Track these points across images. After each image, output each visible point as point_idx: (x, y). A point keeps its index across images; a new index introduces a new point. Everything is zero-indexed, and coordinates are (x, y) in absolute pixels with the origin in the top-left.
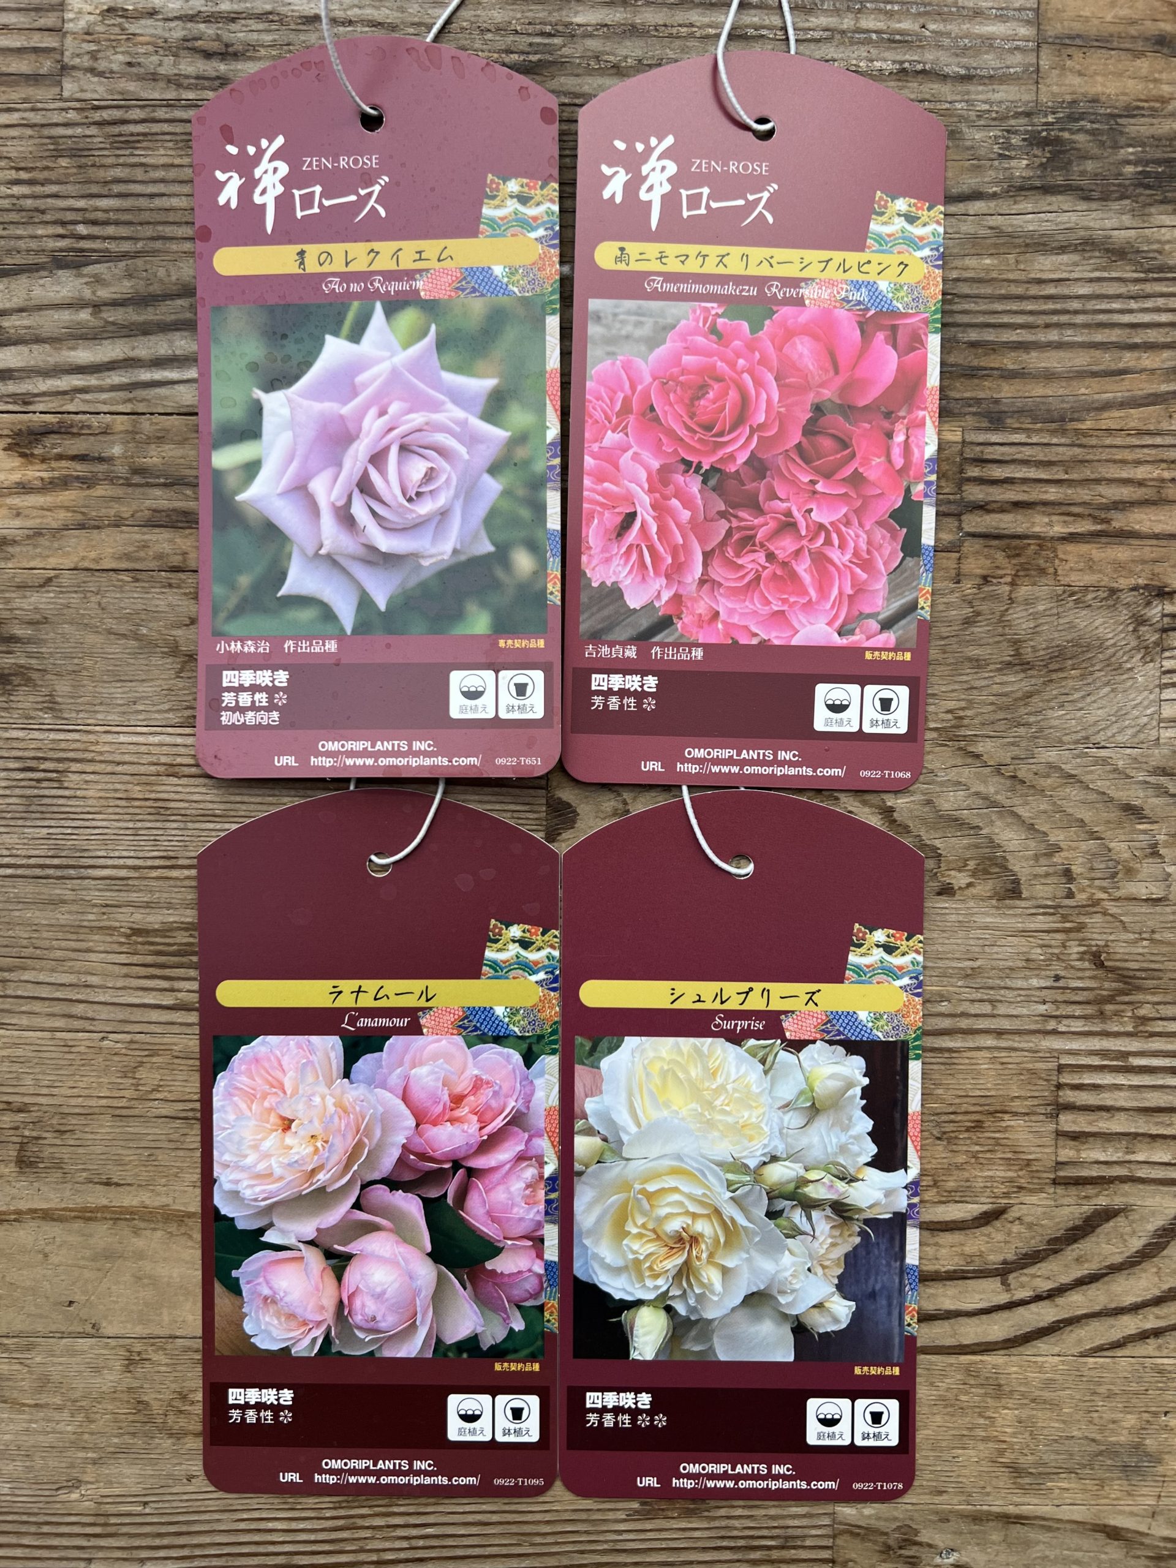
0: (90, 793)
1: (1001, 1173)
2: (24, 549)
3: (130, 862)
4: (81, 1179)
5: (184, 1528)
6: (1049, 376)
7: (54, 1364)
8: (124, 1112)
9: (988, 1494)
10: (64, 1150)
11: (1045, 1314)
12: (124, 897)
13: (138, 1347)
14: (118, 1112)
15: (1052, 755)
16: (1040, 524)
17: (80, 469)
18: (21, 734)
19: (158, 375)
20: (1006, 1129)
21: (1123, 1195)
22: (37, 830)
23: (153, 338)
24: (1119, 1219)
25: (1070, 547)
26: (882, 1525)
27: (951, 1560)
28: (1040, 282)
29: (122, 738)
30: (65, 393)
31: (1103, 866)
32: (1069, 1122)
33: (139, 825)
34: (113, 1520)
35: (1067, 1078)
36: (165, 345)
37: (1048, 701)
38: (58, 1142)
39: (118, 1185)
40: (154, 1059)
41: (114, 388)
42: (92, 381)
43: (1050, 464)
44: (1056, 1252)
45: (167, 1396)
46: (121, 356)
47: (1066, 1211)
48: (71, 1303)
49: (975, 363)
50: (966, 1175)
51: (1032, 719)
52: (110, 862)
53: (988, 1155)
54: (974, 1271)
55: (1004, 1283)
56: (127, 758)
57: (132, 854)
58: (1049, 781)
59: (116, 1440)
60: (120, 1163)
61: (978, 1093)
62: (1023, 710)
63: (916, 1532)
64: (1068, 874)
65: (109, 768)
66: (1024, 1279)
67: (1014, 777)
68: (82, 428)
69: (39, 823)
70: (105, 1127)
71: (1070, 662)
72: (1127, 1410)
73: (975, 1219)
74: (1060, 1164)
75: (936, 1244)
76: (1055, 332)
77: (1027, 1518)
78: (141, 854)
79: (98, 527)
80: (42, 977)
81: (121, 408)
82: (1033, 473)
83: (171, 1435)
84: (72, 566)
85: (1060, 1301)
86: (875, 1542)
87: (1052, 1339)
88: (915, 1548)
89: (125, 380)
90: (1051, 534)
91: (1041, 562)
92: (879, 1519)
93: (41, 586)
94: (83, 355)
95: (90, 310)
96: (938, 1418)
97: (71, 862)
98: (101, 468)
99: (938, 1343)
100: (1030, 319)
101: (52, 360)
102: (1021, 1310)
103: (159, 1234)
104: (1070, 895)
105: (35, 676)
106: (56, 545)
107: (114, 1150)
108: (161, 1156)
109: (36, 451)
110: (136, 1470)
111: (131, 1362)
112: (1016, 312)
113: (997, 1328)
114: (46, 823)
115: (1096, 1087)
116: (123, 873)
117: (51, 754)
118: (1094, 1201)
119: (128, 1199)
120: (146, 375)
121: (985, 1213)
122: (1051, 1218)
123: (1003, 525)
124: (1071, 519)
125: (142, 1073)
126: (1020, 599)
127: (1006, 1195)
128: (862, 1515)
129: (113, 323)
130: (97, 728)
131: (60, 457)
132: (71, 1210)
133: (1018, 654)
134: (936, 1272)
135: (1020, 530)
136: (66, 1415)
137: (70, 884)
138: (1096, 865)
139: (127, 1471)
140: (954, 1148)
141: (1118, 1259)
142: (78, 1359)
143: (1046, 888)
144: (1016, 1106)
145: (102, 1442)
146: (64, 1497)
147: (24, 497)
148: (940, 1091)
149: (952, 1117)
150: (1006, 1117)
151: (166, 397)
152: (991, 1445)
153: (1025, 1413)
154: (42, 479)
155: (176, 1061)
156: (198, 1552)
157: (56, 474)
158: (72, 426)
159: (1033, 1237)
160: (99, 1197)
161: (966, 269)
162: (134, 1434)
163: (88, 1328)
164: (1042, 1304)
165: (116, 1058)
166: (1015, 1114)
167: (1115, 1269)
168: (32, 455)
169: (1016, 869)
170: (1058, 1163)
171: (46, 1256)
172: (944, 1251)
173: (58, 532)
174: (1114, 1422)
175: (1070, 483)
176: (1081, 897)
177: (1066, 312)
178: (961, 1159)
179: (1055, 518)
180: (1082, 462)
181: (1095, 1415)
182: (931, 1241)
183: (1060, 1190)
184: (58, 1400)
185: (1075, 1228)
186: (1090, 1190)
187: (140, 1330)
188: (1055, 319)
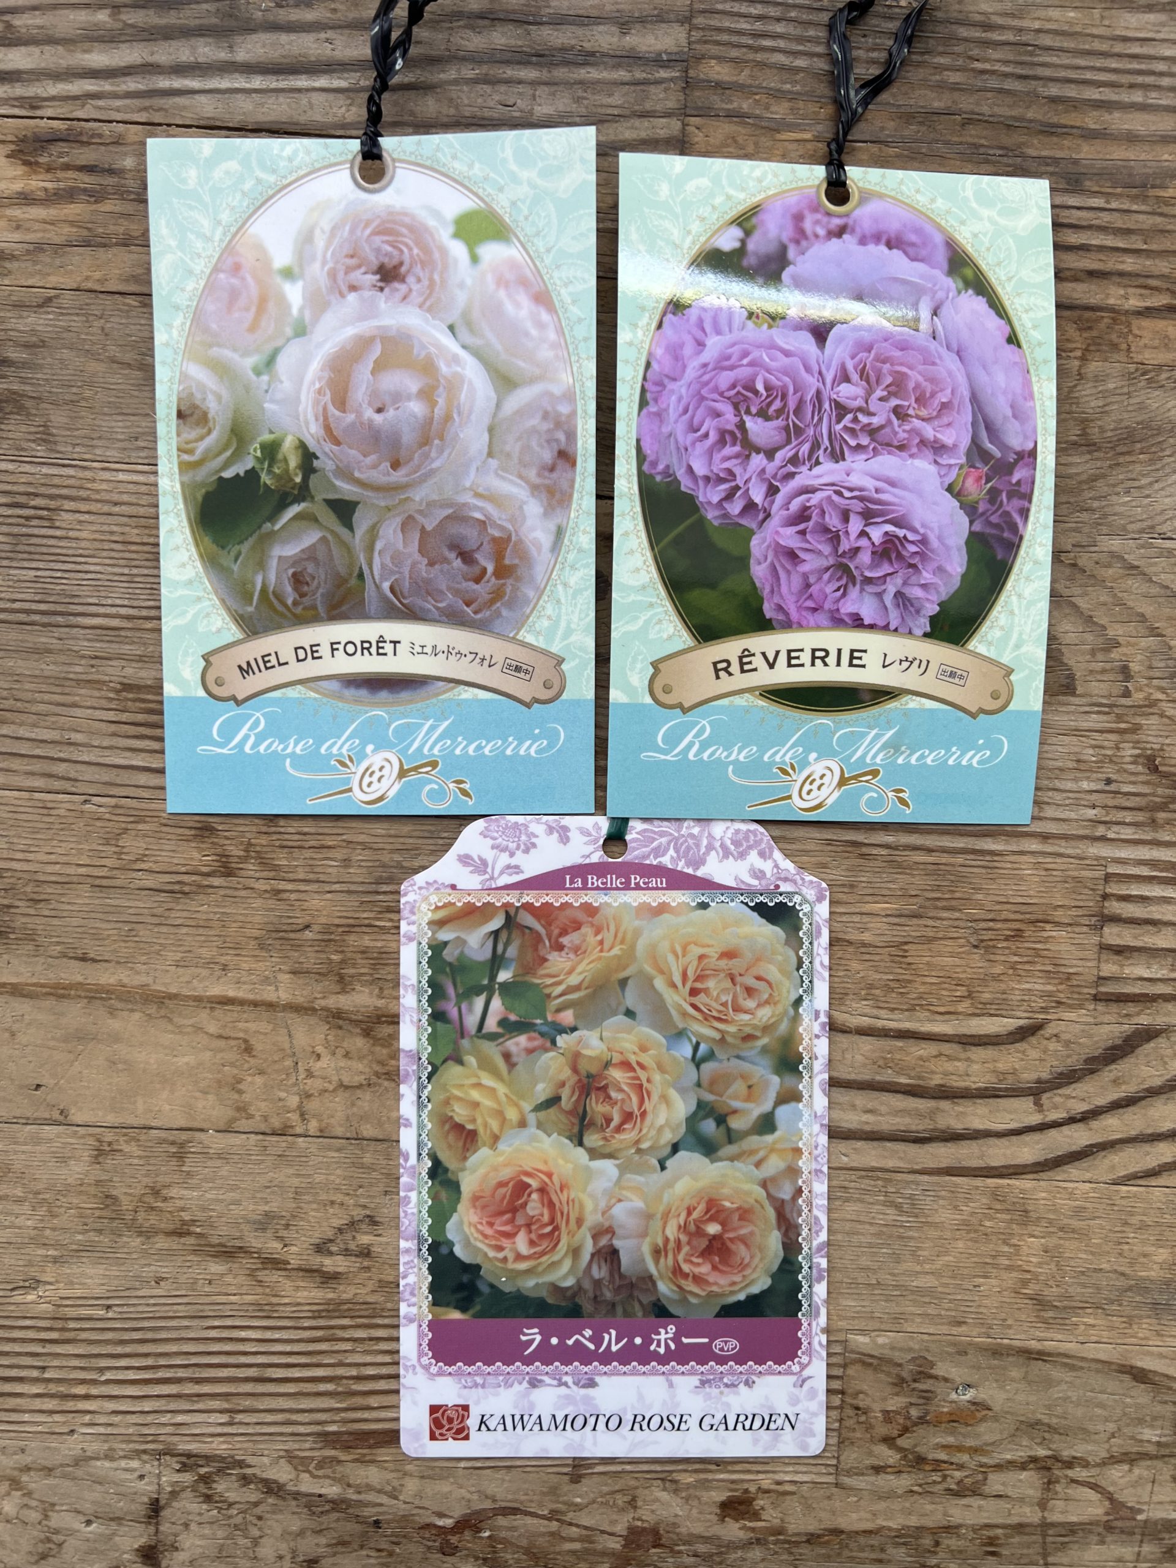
0: (84, 535)
1: (1039, 985)
2: (23, 265)
3: (123, 611)
4: (55, 953)
5: (149, 1335)
6: (1132, 138)
7: (16, 1152)
8: (104, 882)
9: (1010, 1327)
10: (38, 920)
11: (1079, 1137)
12: (114, 648)
13: (109, 1136)
14: (98, 882)
15: (1115, 544)
16: (1114, 295)
17: (86, 180)
18: (10, 467)
19: (178, 83)
20: (1046, 940)
21: (1165, 1015)
22: (24, 572)
23: (174, 43)
24: (1160, 1040)
25: (1146, 323)
26: (897, 1356)
27: (967, 1397)
28: (1125, 39)
29: (121, 476)
30: (75, 98)
31: (1162, 664)
32: (1113, 935)
33: (135, 571)
34: (72, 1325)
35: (1114, 889)
36: (187, 52)
37: (1114, 486)
38: (32, 911)
39: (94, 961)
40: (140, 827)
41: (129, 95)
42: (106, 86)
43: (1128, 232)
44: (1092, 1072)
45: (138, 1191)
46: (139, 61)
47: (1106, 1028)
48: (38, 1086)
49: (1055, 120)
50: (1003, 986)
51: (1096, 504)
52: (102, 610)
53: (1027, 967)
54: (1007, 1089)
55: (1038, 1104)
56: (125, 498)
57: (126, 602)
58: (1110, 571)
59: (80, 1237)
60: (96, 937)
61: (1020, 900)
62: (1088, 494)
63: (932, 1365)
64: (1125, 672)
65: (106, 508)
66: (1057, 1099)
67: (1074, 565)
68: (92, 136)
69: (26, 564)
70: (83, 898)
71: (1138, 446)
72: (1159, 1243)
73: (1011, 1033)
74: (1102, 979)
75: (968, 1059)
76: (1140, 93)
77: (1050, 1354)
78: (136, 603)
79: (105, 245)
80: (22, 732)
81: (137, 117)
82: (1110, 241)
83: (140, 1234)
84: (75, 286)
85: (1094, 1124)
86: (888, 1374)
87: (1084, 1163)
88: (931, 1381)
89: (141, 87)
90: (1126, 307)
91: (1114, 337)
92: (893, 1348)
93: (39, 306)
94: (98, 58)
95: (108, 11)
96: (960, 1244)
97: (59, 608)
98: (110, 180)
99: (965, 1164)
100: (1112, 77)
101: (64, 63)
102: (1053, 1132)
103: (137, 1016)
104: (1127, 694)
105: (29, 403)
106: (58, 262)
107: (92, 924)
108: (144, 933)
109: (41, 160)
110: (100, 1270)
111: (101, 1153)
112: (1100, 69)
113: (1027, 1151)
114: (34, 565)
115: (1144, 899)
116: (115, 623)
117: (43, 490)
118: (1135, 1020)
119: (107, 977)
120: (164, 83)
121: (1021, 1028)
122: (1090, 1036)
123: (1075, 295)
124: (1147, 292)
125: (125, 841)
126: (1090, 375)
127: (1044, 1010)
128: (876, 1344)
129: (132, 26)
130: (95, 464)
131: (67, 167)
132: (43, 986)
133: (1084, 434)
134: (967, 1089)
135: (1093, 301)
136: (26, 1208)
137: (58, 632)
138: (1155, 664)
139: (91, 1271)
140: (992, 957)
141: (1157, 1082)
142: (43, 1148)
143: (1102, 685)
144: (1059, 915)
145: (65, 1238)
146: (19, 1299)
147: (25, 209)
148: (980, 897)
149: (991, 924)
150: (1048, 927)
151: (185, 108)
152: (1014, 1274)
153: (1052, 1241)
154: (46, 190)
155: (164, 829)
156: (162, 1362)
157: (62, 185)
158: (81, 134)
159: (1069, 1056)
160: (74, 973)
161: (1049, 20)
162: (100, 1231)
163: (56, 1115)
164: (1074, 1126)
165: (99, 824)
166: (1057, 924)
167: (1153, 1093)
168: (37, 163)
169: (1071, 663)
170: (1100, 978)
171: (13, 1035)
172: (976, 1067)
173: (59, 248)
174: (1145, 1256)
175: (1148, 254)
176: (1138, 697)
177: (1152, 73)
178: (998, 969)
179: (1131, 290)
180: (1162, 231)
181: (1126, 1247)
182: (963, 1056)
183: (1101, 1007)
184: (19, 1192)
185: (1114, 1048)
186: (1131, 1008)
187: (111, 1119)
188: (1140, 79)
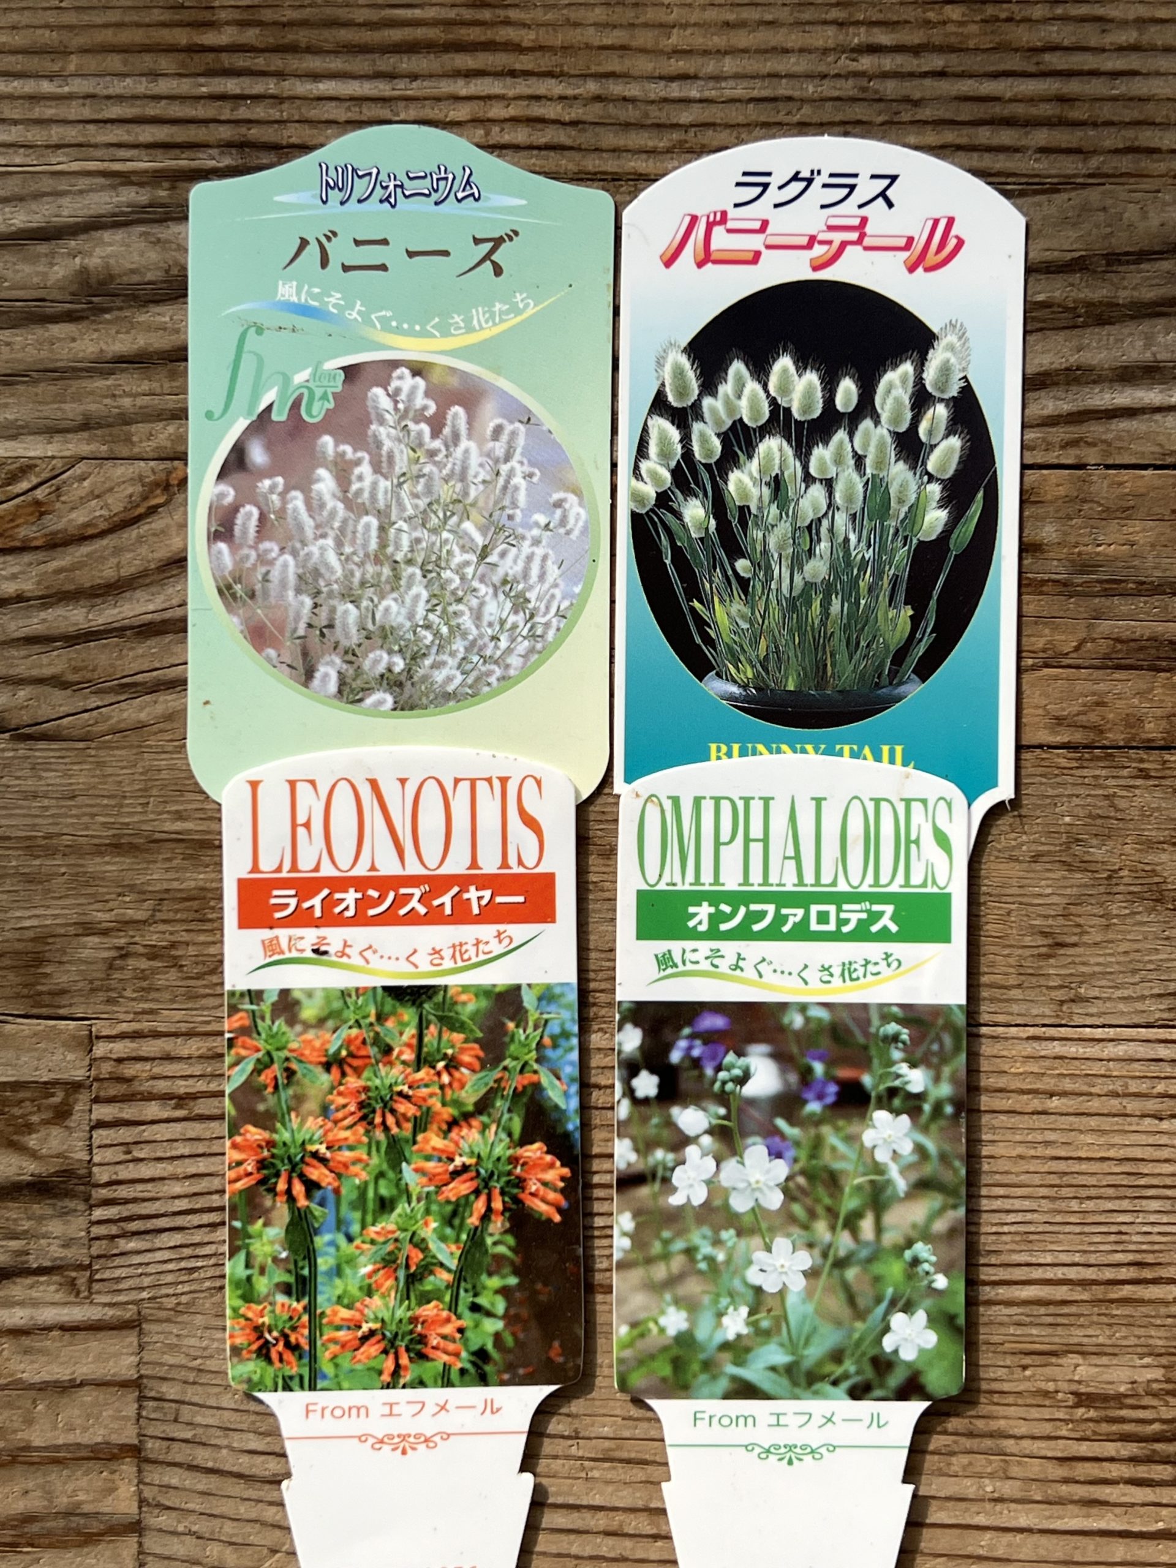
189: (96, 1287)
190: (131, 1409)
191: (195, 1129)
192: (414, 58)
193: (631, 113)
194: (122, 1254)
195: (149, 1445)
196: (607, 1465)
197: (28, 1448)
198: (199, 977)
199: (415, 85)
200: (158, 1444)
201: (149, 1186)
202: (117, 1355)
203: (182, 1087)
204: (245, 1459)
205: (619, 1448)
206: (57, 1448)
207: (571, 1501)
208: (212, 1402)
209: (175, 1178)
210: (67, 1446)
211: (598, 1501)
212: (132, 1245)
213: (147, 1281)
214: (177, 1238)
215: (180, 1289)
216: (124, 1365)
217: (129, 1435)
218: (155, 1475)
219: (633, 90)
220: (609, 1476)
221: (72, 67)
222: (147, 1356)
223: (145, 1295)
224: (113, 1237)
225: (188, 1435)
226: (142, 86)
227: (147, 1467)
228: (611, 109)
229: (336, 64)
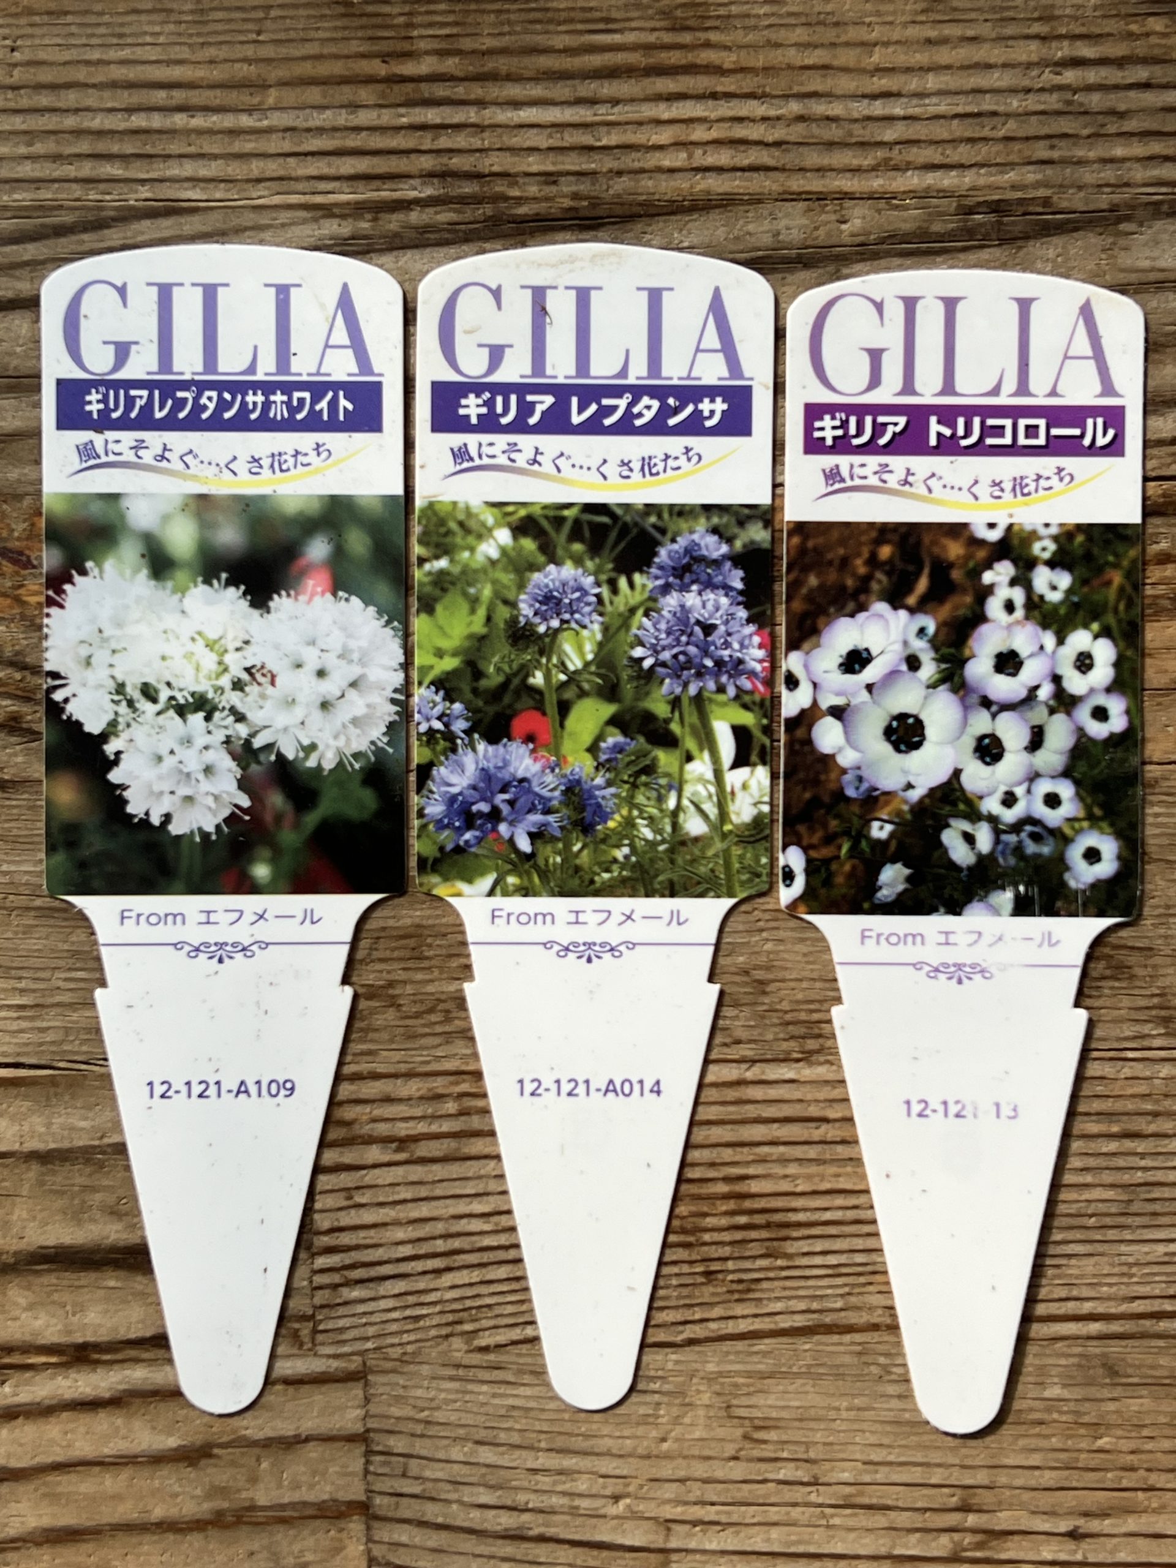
189: (320, 1338)
190: (358, 1465)
191: (417, 1172)
192: (615, 83)
193: (834, 132)
194: (346, 1303)
195: (378, 1500)
196: (848, 1511)
197: (253, 1508)
198: (417, 1015)
199: (616, 110)
200: (386, 1500)
201: (372, 1232)
202: (342, 1408)
203: (403, 1129)
204: (475, 1514)
205: (861, 1494)
206: (282, 1507)
207: (812, 1549)
208: (441, 1455)
209: (397, 1223)
210: (293, 1505)
211: (839, 1549)
212: (356, 1293)
213: (371, 1331)
214: (400, 1286)
215: (406, 1338)
216: (350, 1419)
217: (355, 1492)
218: (385, 1533)
219: (836, 109)
220: (851, 1522)
221: (271, 101)
222: (373, 1409)
223: (370, 1345)
224: (335, 1287)
225: (417, 1489)
226: (343, 118)
227: (376, 1524)
228: (815, 129)
229: (537, 91)
